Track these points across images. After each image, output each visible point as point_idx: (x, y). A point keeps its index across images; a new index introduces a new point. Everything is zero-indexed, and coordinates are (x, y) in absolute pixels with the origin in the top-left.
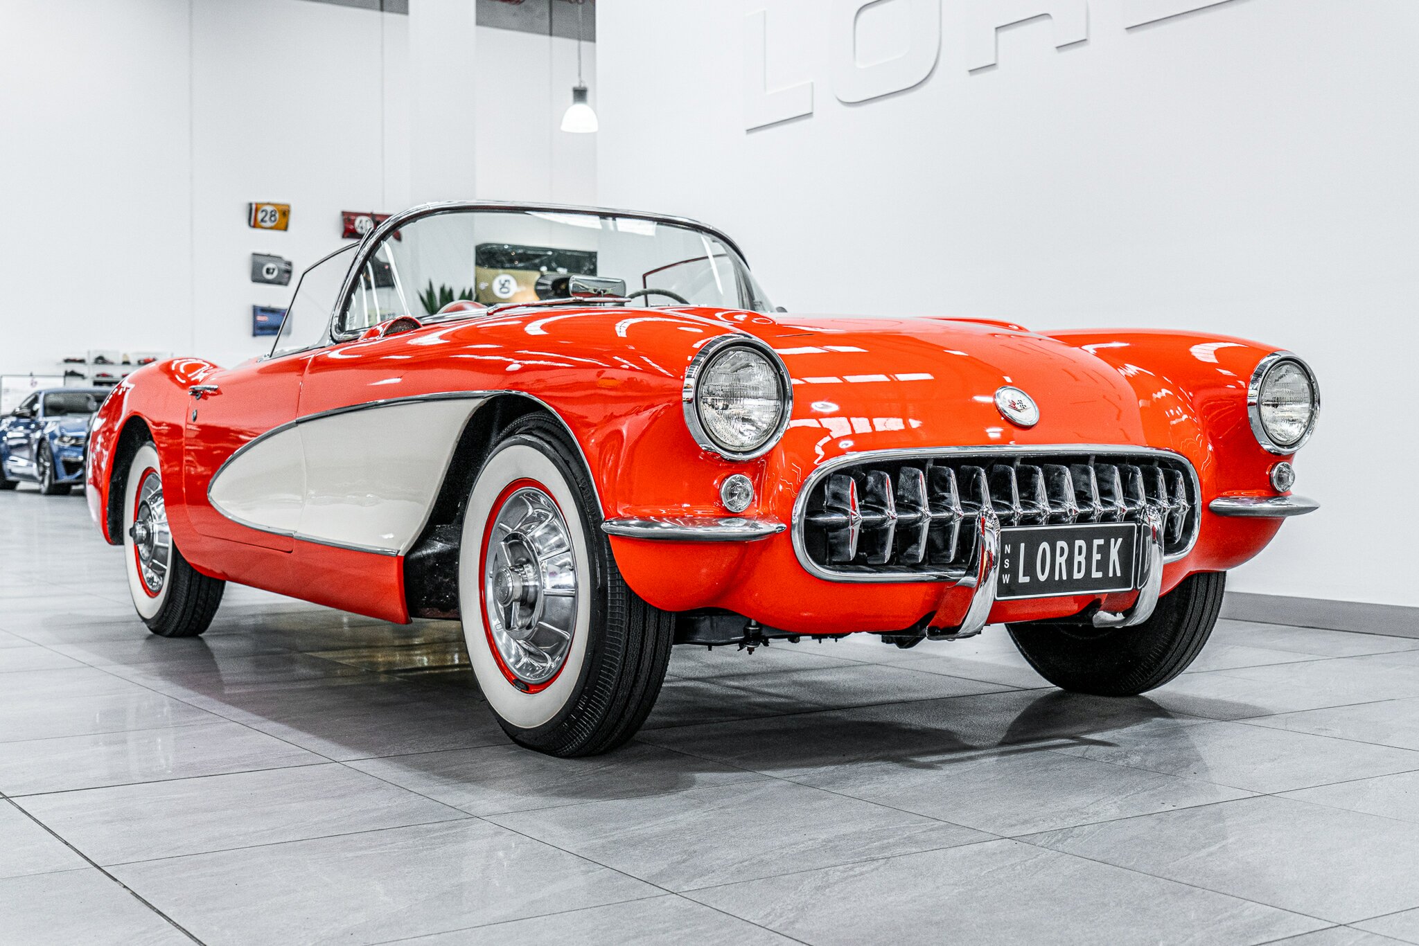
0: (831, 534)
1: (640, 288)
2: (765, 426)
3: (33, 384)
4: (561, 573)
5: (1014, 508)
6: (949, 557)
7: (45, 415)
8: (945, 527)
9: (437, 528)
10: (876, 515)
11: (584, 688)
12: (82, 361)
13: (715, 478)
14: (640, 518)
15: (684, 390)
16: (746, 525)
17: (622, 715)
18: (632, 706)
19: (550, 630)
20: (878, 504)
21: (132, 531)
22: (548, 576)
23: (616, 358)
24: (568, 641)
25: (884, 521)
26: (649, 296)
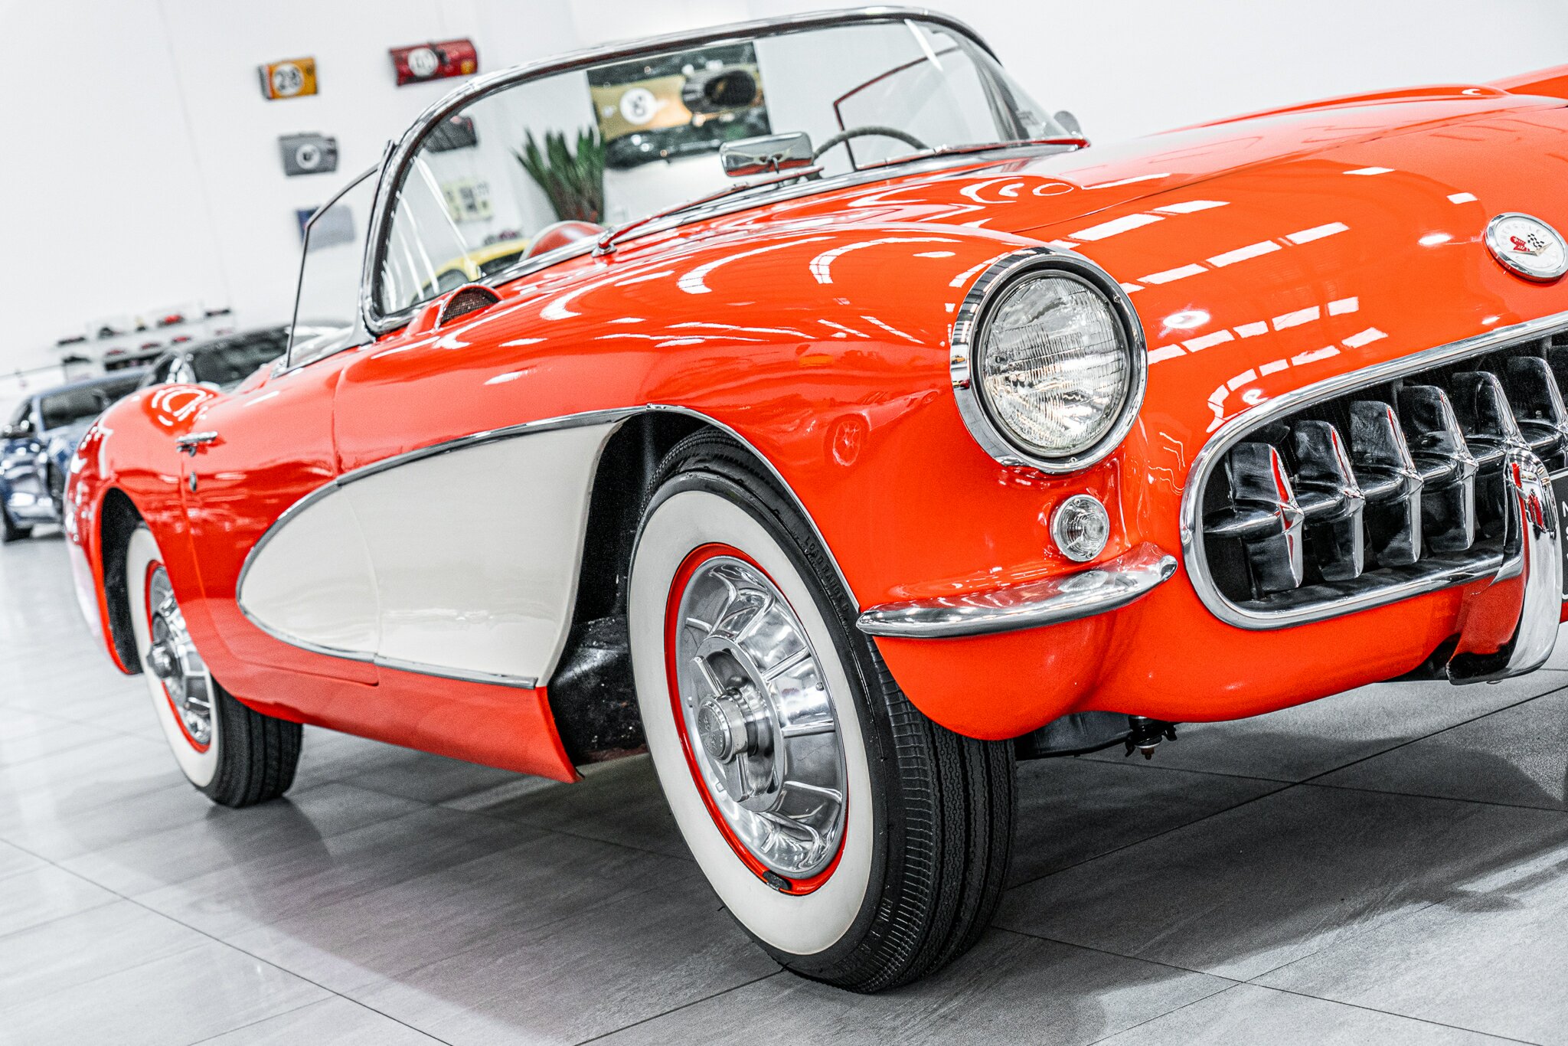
0: (1251, 547)
1: (835, 132)
2: (1106, 401)
3: (24, 385)
4: (804, 688)
5: (1559, 428)
6: (1463, 538)
7: (47, 428)
8: (1447, 491)
9: (589, 626)
10: (1324, 499)
11: (884, 887)
12: (81, 340)
13: (1039, 510)
14: (921, 601)
15: (952, 367)
16: (1107, 583)
17: (957, 918)
18: (971, 900)
19: (805, 792)
20: (1322, 481)
21: (150, 658)
22: (781, 699)
23: (822, 321)
24: (840, 805)
25: (1341, 505)
26: (851, 141)
